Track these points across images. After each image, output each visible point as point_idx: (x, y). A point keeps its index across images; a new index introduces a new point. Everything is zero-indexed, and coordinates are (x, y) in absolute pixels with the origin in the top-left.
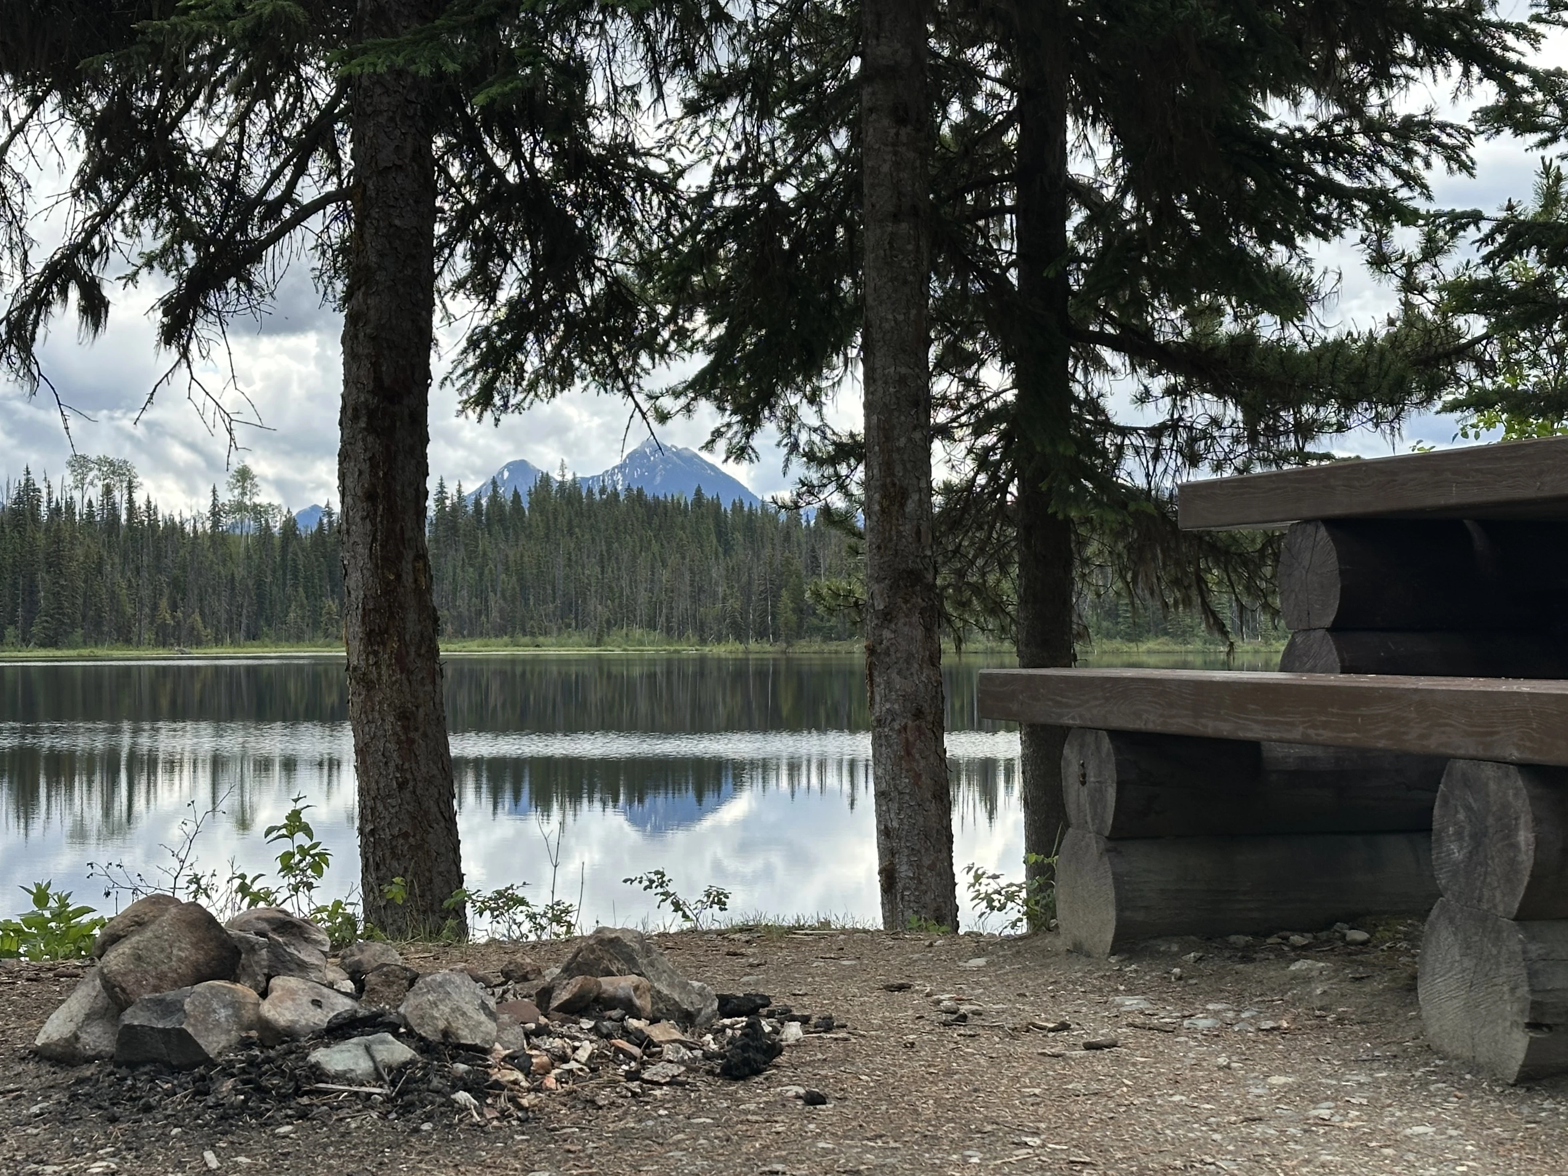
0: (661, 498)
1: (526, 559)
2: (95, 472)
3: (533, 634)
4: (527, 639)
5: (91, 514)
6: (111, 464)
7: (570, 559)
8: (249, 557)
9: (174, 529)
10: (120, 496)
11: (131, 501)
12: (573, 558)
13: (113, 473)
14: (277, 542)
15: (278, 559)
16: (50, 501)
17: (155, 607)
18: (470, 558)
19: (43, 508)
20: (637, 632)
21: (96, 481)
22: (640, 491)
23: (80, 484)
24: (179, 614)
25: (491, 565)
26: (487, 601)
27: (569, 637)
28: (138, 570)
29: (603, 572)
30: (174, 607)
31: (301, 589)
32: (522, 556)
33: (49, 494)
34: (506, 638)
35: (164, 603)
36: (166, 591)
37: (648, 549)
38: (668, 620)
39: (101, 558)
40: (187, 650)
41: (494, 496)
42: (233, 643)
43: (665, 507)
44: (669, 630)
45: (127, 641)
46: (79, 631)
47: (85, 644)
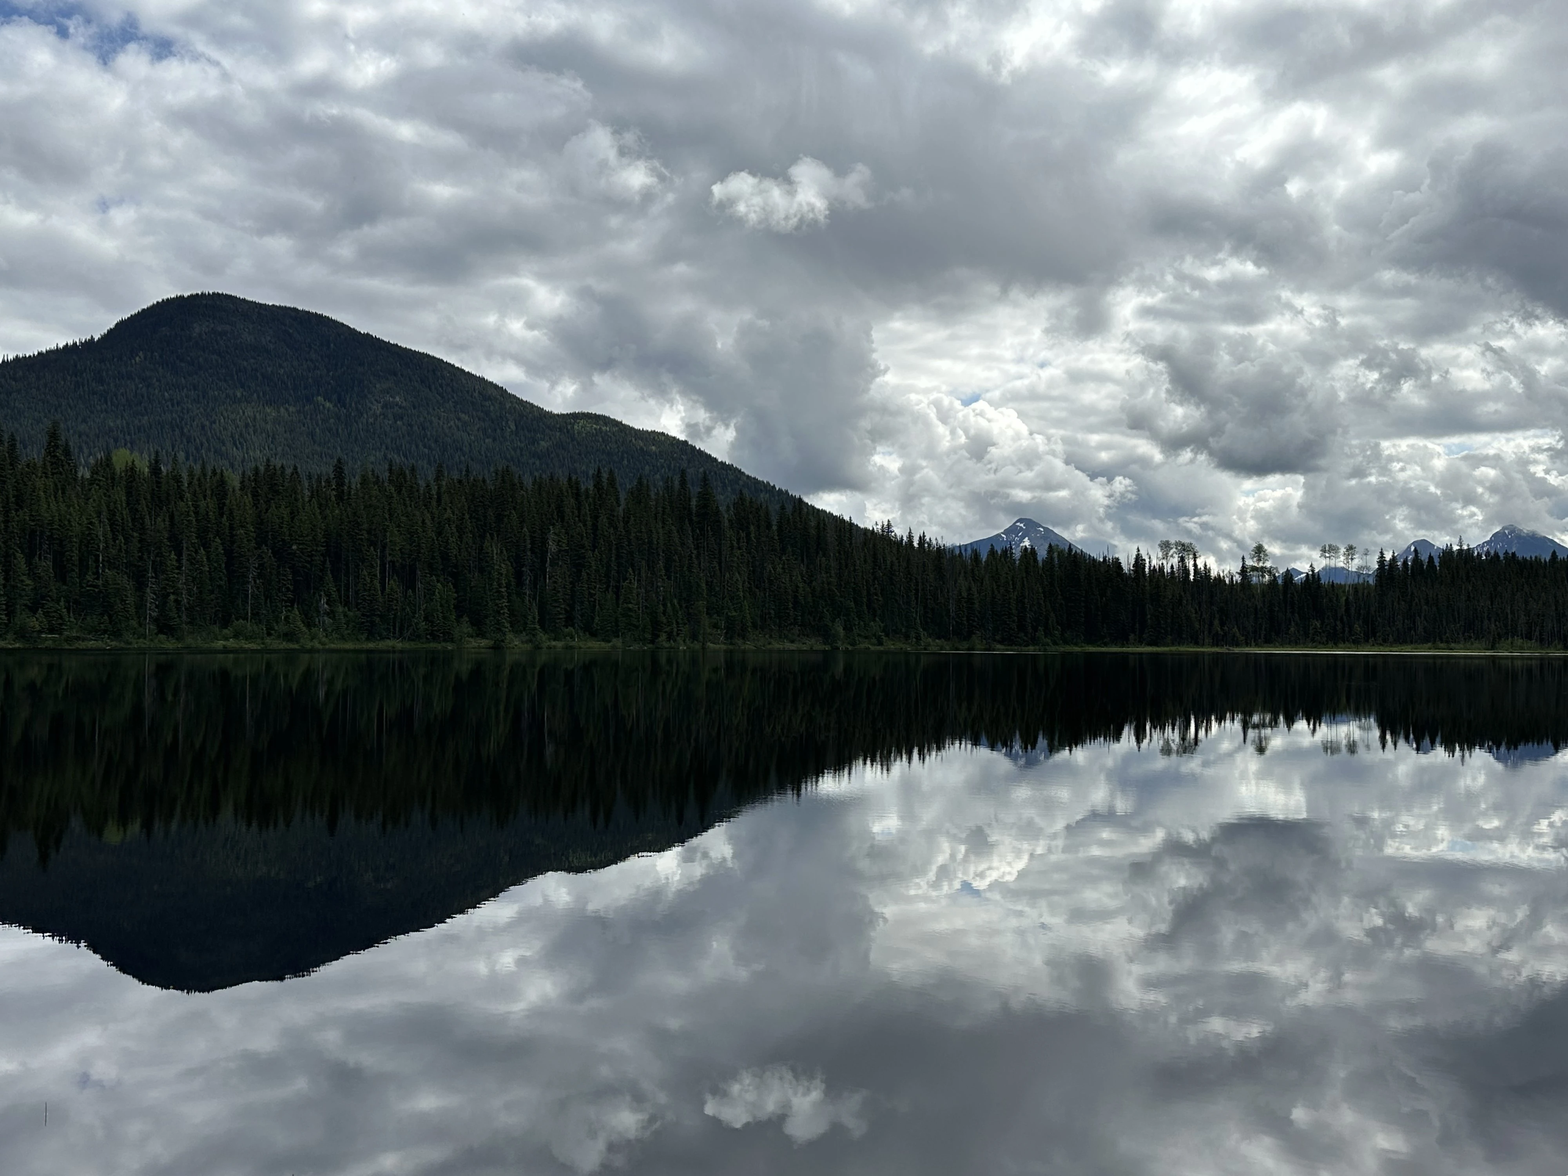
0: (1528, 558)
1: (1440, 596)
2: (1174, 550)
3: (1447, 642)
4: (1442, 645)
5: (1173, 572)
6: (1183, 545)
7: (1469, 597)
8: (1264, 596)
9: (1219, 580)
10: (1190, 564)
11: (1195, 565)
12: (1472, 595)
13: (1184, 550)
14: (1281, 588)
15: (1281, 597)
16: (1150, 567)
17: (1211, 624)
18: (1402, 597)
19: (1147, 570)
20: (1519, 642)
21: (1174, 555)
22: (1514, 554)
23: (1165, 557)
24: (1226, 628)
25: (1417, 600)
26: (1414, 622)
27: (1472, 644)
28: (1200, 604)
29: (1492, 604)
30: (1222, 624)
31: (1296, 615)
32: (1437, 595)
33: (1150, 562)
34: (1430, 644)
35: (1216, 622)
36: (1217, 616)
37: (1522, 590)
38: (1541, 634)
39: (1181, 596)
40: (1231, 648)
41: (1416, 559)
42: (1257, 645)
43: (1531, 564)
44: (1542, 640)
45: (1197, 643)
46: (1170, 637)
47: (1173, 644)
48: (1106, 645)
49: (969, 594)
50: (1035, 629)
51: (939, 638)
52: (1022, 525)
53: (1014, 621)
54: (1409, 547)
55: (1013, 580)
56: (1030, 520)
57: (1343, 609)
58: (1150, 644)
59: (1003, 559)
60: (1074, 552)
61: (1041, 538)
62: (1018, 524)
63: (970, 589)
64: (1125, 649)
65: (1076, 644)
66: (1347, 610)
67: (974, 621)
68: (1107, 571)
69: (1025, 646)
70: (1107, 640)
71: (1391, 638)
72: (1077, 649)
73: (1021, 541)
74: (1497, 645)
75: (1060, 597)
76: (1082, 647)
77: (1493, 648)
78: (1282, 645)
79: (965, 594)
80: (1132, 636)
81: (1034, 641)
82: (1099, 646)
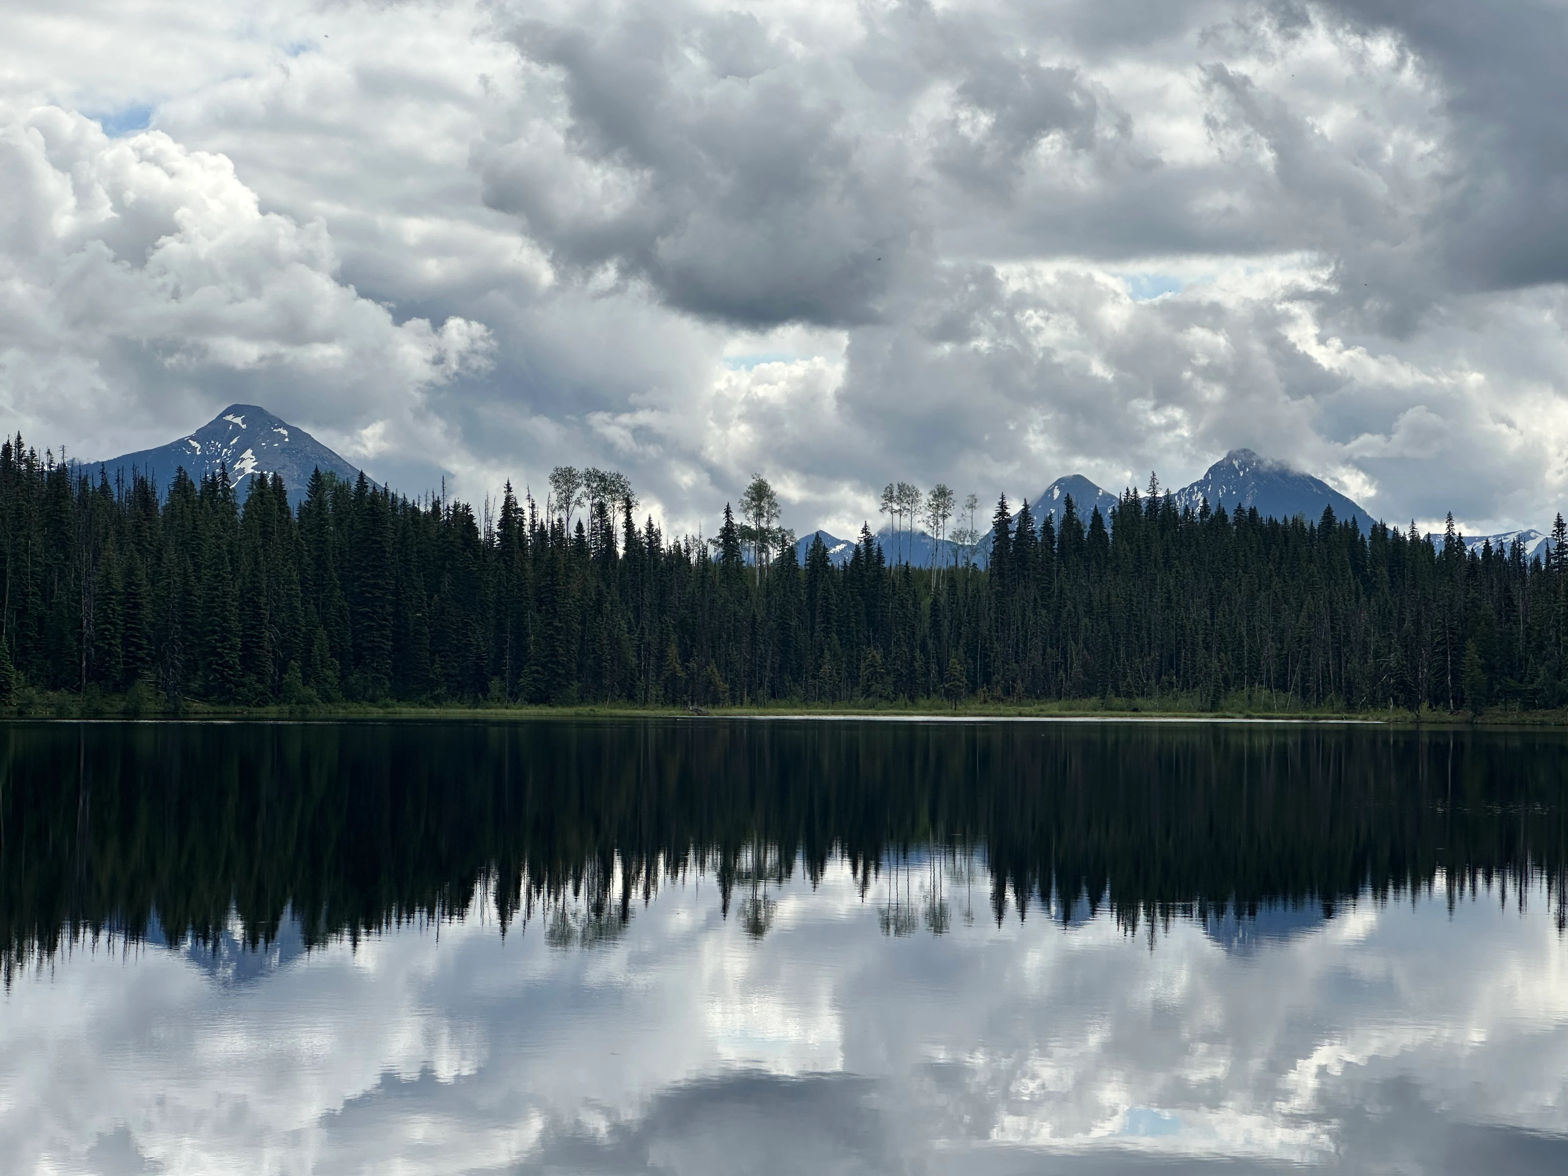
0: (1280, 521)
1: (1113, 599)
2: (583, 489)
3: (1129, 695)
4: (1118, 702)
5: (580, 537)
6: (602, 478)
7: (1169, 600)
8: (768, 594)
9: (678, 557)
10: (618, 520)
11: (629, 524)
12: (1174, 598)
13: (604, 489)
14: (802, 576)
15: (804, 598)
16: (533, 525)
17: (662, 656)
18: (1042, 598)
19: (527, 532)
20: (1263, 694)
21: (584, 500)
22: (1253, 512)
23: (565, 503)
24: (693, 665)
25: (1070, 606)
26: (1065, 653)
27: (1176, 699)
28: (637, 610)
29: (1212, 618)
30: (686, 655)
31: (834, 636)
32: (1109, 595)
33: (533, 516)
34: (1094, 700)
35: (673, 651)
36: (674, 637)
37: (1269, 587)
38: (1304, 679)
39: (600, 593)
40: (703, 709)
41: (1069, 519)
42: (755, 702)
43: (1285, 533)
44: (1305, 692)
45: (631, 698)
46: (576, 684)
47: (582, 701)
48: (438, 701)
49: (129, 584)
50: (283, 668)
51: (55, 688)
52: (238, 420)
53: (232, 648)
54: (1050, 491)
55: (230, 552)
56: (259, 411)
57: (927, 622)
58: (532, 701)
59: (206, 502)
60: (370, 490)
61: (283, 450)
62: (229, 418)
63: (130, 572)
64: (480, 713)
65: (373, 701)
66: (935, 625)
67: (140, 647)
68: (443, 536)
69: (258, 705)
70: (442, 691)
71: (1020, 686)
72: (376, 712)
73: (237, 457)
74: (1222, 702)
75: (338, 592)
76: (387, 706)
77: (1214, 707)
78: (806, 702)
79: (119, 586)
80: (495, 684)
81: (279, 693)
82: (423, 704)
